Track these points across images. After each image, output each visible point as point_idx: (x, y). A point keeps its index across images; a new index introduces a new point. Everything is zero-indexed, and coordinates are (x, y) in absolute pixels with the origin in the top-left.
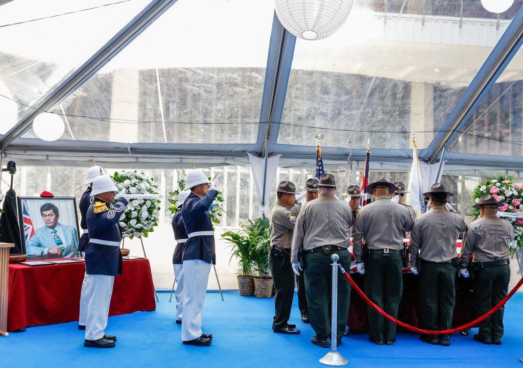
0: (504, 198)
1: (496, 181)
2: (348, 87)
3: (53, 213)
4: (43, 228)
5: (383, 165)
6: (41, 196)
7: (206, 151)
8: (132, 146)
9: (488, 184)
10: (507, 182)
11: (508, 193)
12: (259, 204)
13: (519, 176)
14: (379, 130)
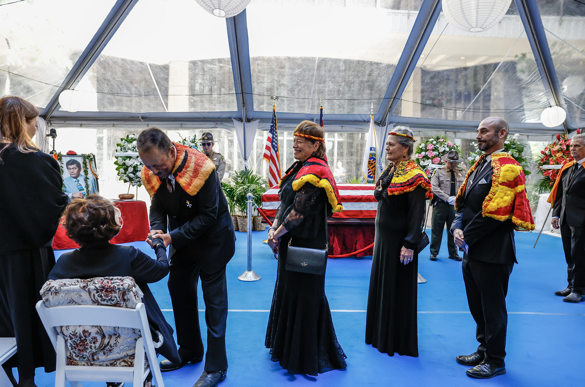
0: (438, 153)
1: (433, 139)
2: (298, 62)
3: (76, 167)
4: (68, 178)
5: (343, 127)
6: (67, 154)
7: (200, 118)
8: (142, 115)
9: (427, 141)
10: (441, 140)
11: (441, 150)
12: (242, 160)
13: (455, 136)
14: (333, 98)
